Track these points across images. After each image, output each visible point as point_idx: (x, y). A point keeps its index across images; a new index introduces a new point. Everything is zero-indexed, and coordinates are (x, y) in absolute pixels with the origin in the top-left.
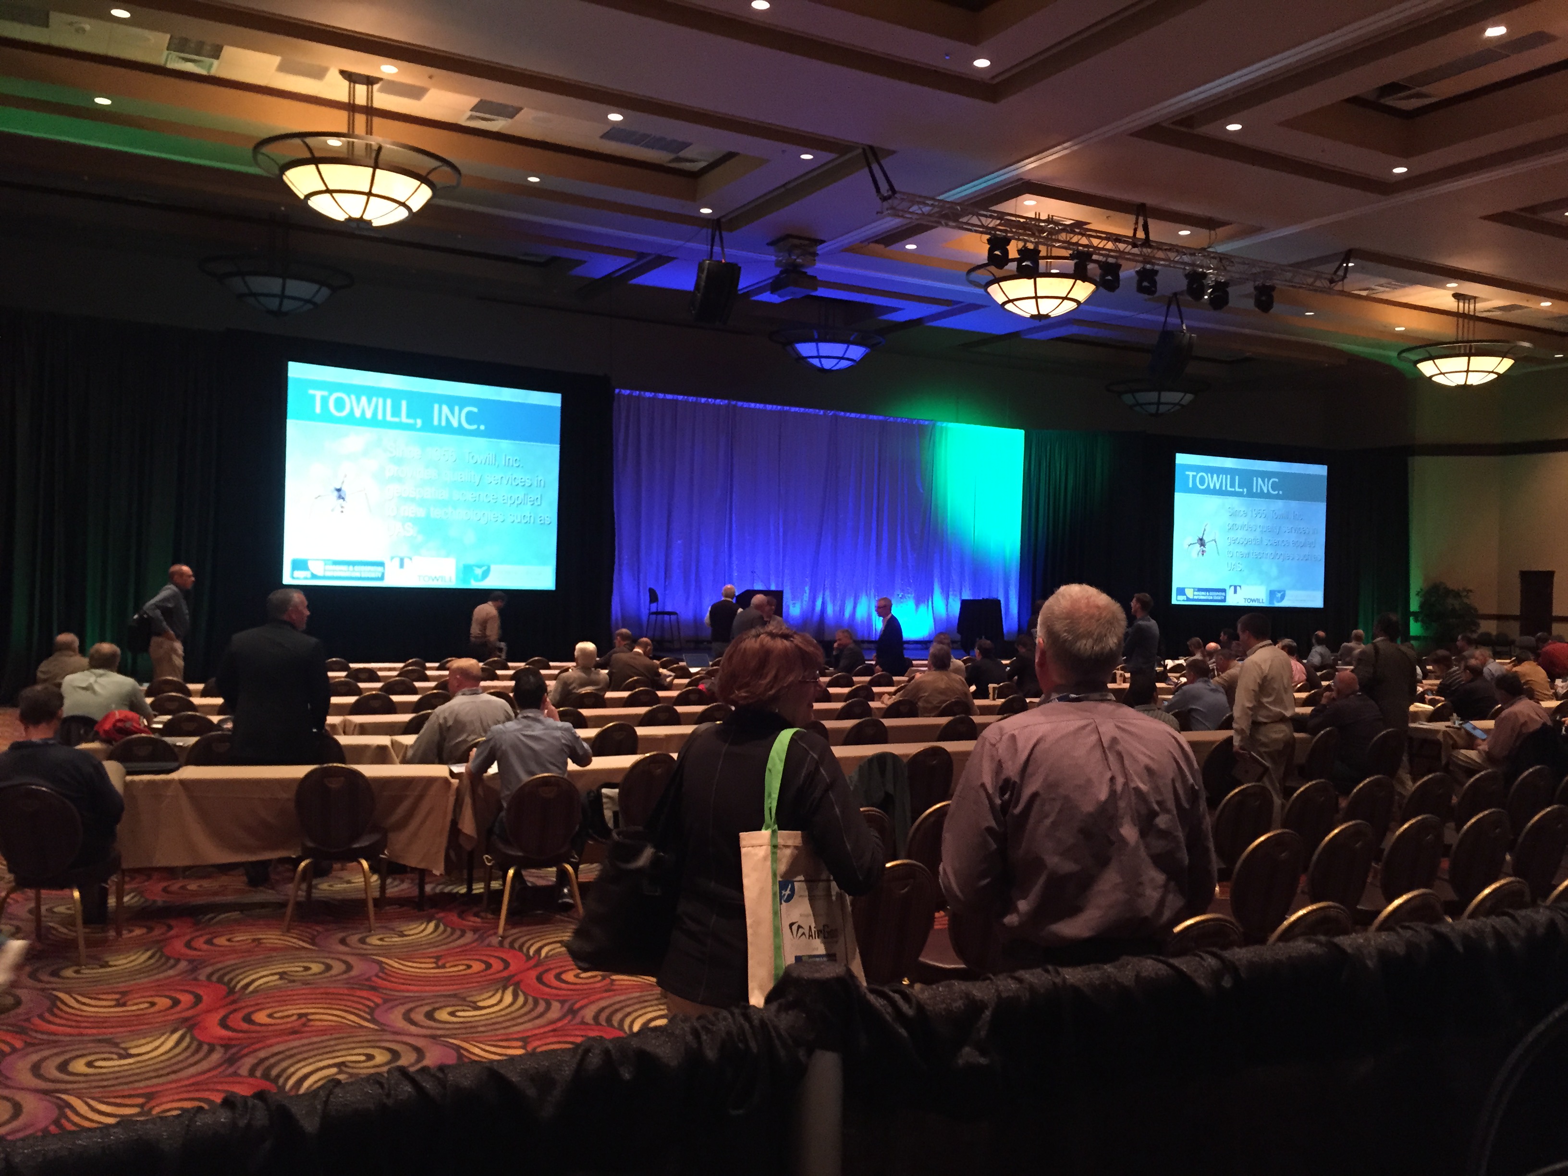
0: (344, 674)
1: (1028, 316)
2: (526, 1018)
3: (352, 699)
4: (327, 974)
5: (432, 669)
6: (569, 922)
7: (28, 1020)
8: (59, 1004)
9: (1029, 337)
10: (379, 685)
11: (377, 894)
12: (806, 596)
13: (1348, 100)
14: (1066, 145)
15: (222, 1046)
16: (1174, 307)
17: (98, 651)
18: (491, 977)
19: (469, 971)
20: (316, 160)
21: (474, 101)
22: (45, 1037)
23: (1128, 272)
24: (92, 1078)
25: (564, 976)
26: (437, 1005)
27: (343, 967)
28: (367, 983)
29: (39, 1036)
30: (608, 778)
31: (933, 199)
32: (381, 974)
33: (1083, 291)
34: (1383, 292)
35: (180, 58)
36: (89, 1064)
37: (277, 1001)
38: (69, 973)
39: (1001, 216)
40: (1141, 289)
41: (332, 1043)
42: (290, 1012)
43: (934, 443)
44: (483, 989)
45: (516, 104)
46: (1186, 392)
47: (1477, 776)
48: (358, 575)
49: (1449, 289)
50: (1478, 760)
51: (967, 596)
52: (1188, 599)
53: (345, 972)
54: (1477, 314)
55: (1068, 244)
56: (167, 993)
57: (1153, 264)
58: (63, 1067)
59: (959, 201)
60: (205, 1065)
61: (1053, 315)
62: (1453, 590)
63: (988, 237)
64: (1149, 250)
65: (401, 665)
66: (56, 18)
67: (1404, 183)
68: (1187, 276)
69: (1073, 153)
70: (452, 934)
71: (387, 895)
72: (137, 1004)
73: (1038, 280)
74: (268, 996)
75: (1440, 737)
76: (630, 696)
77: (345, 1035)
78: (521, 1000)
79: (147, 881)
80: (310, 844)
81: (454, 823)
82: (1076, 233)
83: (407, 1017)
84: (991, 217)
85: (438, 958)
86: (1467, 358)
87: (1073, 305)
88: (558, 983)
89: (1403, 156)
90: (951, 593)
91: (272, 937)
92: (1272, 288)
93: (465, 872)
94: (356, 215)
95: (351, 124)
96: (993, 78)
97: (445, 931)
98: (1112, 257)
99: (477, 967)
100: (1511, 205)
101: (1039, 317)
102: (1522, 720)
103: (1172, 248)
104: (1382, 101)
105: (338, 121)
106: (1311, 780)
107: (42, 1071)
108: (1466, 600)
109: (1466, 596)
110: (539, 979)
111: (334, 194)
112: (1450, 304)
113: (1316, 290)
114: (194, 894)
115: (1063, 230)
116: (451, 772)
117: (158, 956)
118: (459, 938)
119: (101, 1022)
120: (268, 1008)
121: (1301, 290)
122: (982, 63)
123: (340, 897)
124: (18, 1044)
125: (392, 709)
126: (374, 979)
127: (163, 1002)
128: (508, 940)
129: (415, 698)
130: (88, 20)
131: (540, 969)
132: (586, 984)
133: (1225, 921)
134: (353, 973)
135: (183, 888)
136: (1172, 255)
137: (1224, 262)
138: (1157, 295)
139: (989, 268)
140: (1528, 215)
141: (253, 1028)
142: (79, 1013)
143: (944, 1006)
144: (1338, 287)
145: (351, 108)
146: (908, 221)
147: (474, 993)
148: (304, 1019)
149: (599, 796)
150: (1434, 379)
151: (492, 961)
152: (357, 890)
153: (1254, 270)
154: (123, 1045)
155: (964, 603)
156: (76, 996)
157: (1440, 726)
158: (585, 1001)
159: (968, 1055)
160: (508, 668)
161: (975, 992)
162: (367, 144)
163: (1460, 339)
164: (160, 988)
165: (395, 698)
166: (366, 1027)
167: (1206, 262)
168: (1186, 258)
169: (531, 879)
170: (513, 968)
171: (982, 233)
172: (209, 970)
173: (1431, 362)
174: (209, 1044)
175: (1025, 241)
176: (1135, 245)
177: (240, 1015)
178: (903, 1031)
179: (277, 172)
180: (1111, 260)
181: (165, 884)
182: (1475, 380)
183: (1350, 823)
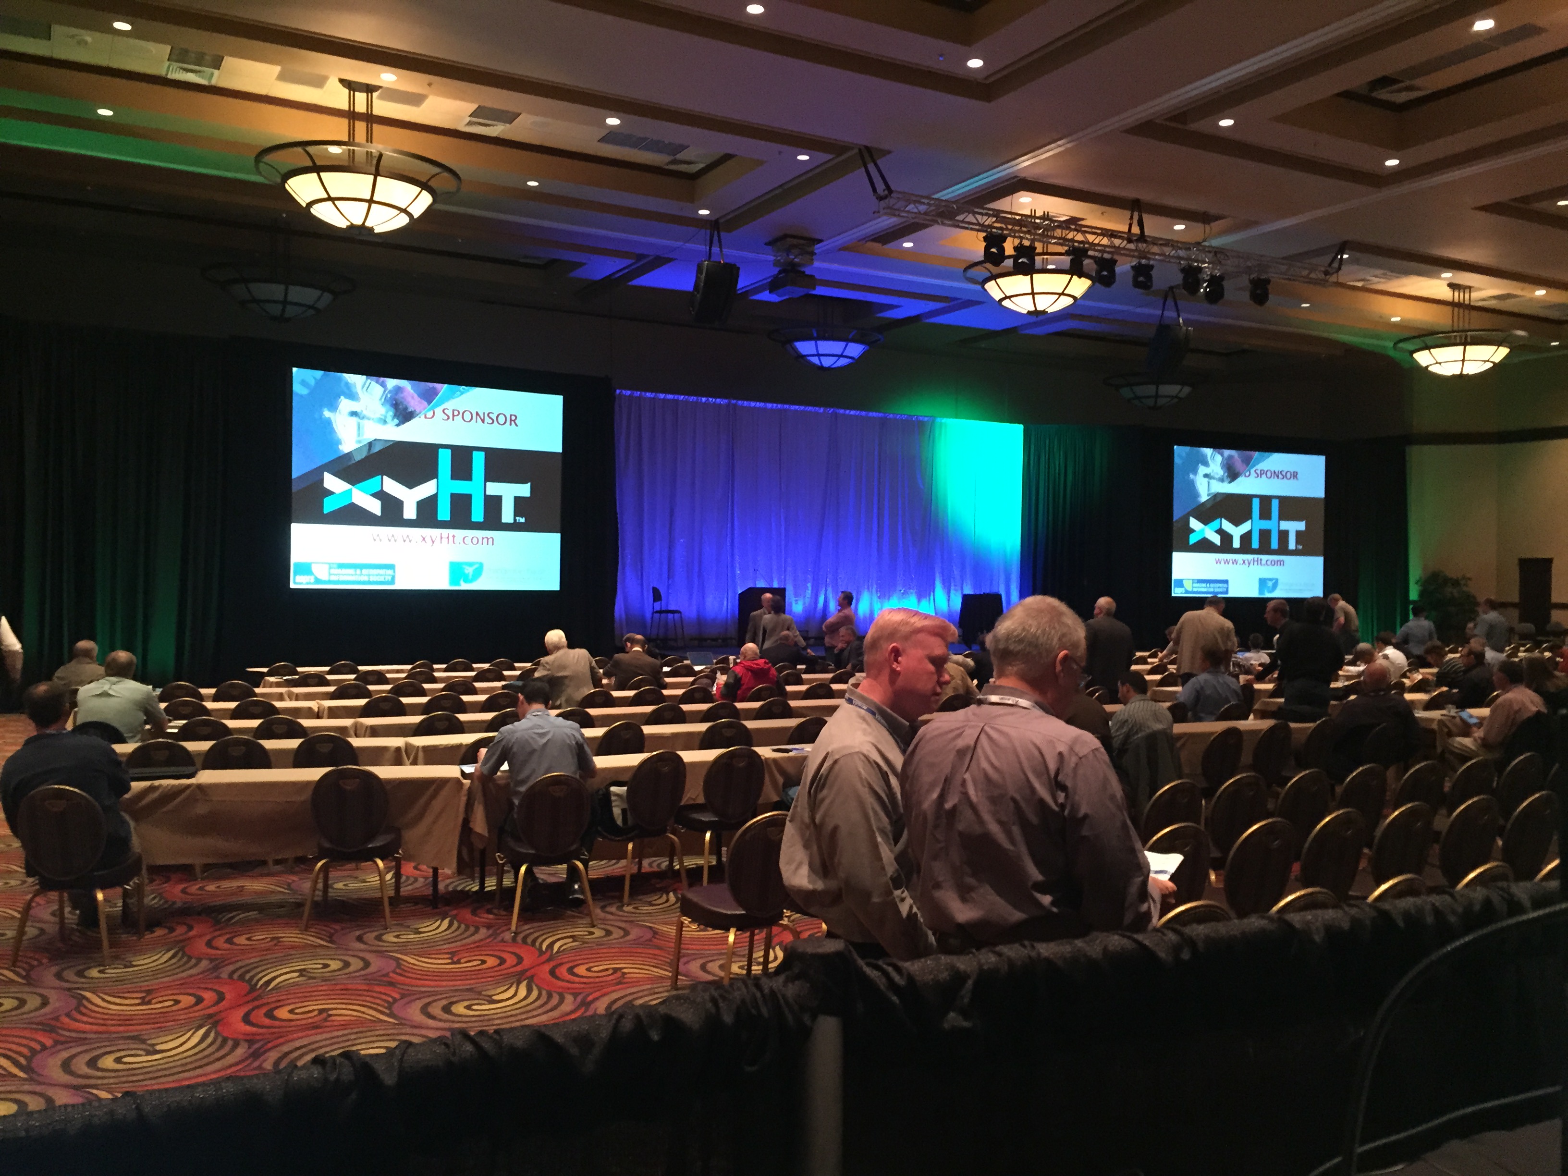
0: (353, 676)
1: (1025, 312)
2: (540, 1011)
3: (362, 702)
4: (347, 971)
5: (440, 671)
6: (578, 917)
7: (57, 1019)
8: (85, 1002)
9: (1027, 332)
10: (388, 687)
11: (392, 893)
12: (809, 592)
13: (1338, 95)
14: (1060, 143)
15: (247, 1041)
16: (1170, 302)
17: (114, 660)
18: (505, 972)
19: (484, 966)
20: (317, 169)
21: (473, 107)
22: (74, 1035)
23: (1124, 267)
24: (121, 1074)
25: (576, 970)
26: (454, 999)
27: (361, 964)
28: (385, 979)
29: (67, 1034)
30: (616, 776)
31: (928, 197)
32: (398, 971)
33: (1080, 286)
34: (1378, 282)
35: (181, 68)
36: (118, 1060)
37: (298, 998)
38: (94, 973)
39: (997, 213)
40: (1137, 284)
41: (353, 1037)
42: (310, 1008)
43: (934, 438)
44: (498, 984)
45: (516, 110)
46: (1183, 384)
47: (1469, 764)
48: (366, 579)
49: (1445, 279)
50: (1473, 748)
51: (968, 591)
52: (1187, 592)
53: (362, 969)
54: (1472, 304)
55: (1064, 241)
56: (191, 991)
57: (1149, 259)
58: (92, 1063)
59: (954, 200)
60: (230, 1060)
61: (1050, 310)
62: (1451, 579)
63: (984, 234)
64: (1145, 245)
65: (409, 667)
66: (58, 30)
67: (1396, 175)
68: (1183, 270)
69: (1067, 150)
70: (466, 931)
71: (402, 894)
72: (161, 1002)
73: (1035, 276)
74: (287, 992)
75: (1435, 726)
76: (635, 695)
77: (364, 1029)
78: (535, 993)
79: (166, 882)
80: (327, 845)
81: (466, 822)
82: (1071, 230)
83: (424, 1010)
84: (986, 214)
85: (453, 954)
86: (1462, 347)
87: (1070, 301)
88: (570, 976)
89: (1394, 150)
90: (952, 587)
91: (290, 936)
92: (1268, 281)
93: (477, 869)
94: (358, 222)
95: (352, 132)
96: (987, 78)
97: (459, 928)
98: (1108, 252)
99: (491, 962)
100: (1503, 197)
101: (1036, 313)
102: (1516, 707)
103: (1168, 243)
104: (1374, 94)
105: (338, 129)
106: (1305, 770)
107: (73, 1068)
108: (1465, 589)
109: (1466, 585)
110: (552, 973)
111: (336, 202)
112: (1446, 294)
113: (1310, 283)
114: (213, 894)
115: (1058, 227)
116: (463, 772)
117: (180, 955)
118: (473, 935)
119: (126, 1020)
120: (289, 1004)
121: (1297, 283)
122: (975, 63)
123: (356, 897)
124: (49, 1042)
125: (402, 711)
126: (391, 975)
127: (187, 1000)
128: (522, 935)
129: (424, 700)
130: (89, 32)
131: (552, 964)
132: (598, 977)
133: (1217, 907)
134: (371, 969)
135: (201, 889)
136: (1167, 250)
137: (1218, 255)
138: (1152, 289)
139: (985, 265)
140: (1522, 205)
141: (277, 1023)
142: (106, 1011)
143: (932, 976)
144: (1333, 279)
145: (351, 115)
146: (903, 220)
147: (489, 987)
148: (324, 1015)
149: (608, 794)
150: (1430, 369)
151: (505, 955)
152: (372, 889)
153: (1249, 264)
154: (149, 1042)
155: (966, 598)
156: (101, 995)
157: (1436, 714)
158: (597, 994)
159: (953, 1019)
160: (514, 669)
161: (958, 965)
162: (367, 152)
163: (1456, 328)
164: (183, 986)
165: (405, 700)
166: (386, 1021)
167: (1202, 256)
168: (1181, 253)
169: (542, 876)
170: (527, 963)
171: (978, 230)
172: (231, 968)
173: (1427, 351)
174: (233, 1039)
175: (1021, 238)
176: (1130, 241)
177: (263, 1010)
178: (895, 999)
179: (279, 180)
180: (1106, 256)
181: (183, 886)
182: (1472, 369)
183: (1341, 812)
